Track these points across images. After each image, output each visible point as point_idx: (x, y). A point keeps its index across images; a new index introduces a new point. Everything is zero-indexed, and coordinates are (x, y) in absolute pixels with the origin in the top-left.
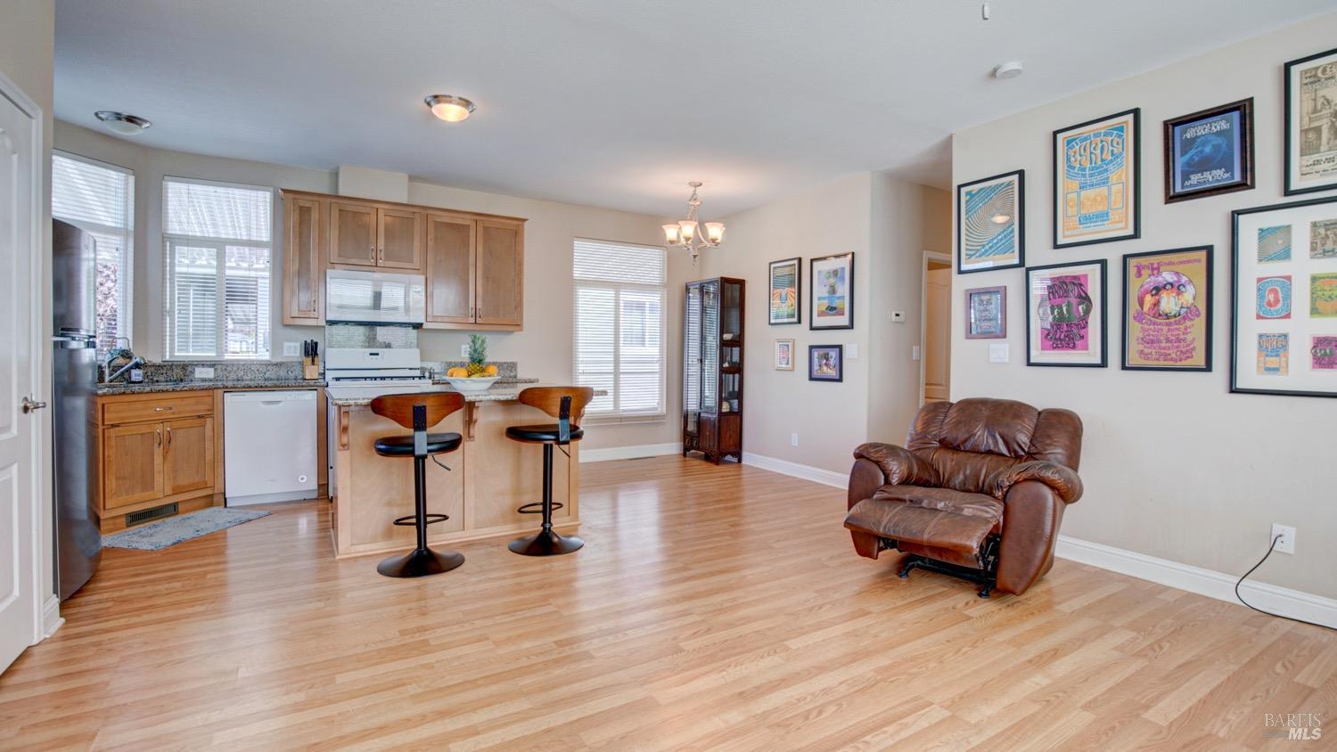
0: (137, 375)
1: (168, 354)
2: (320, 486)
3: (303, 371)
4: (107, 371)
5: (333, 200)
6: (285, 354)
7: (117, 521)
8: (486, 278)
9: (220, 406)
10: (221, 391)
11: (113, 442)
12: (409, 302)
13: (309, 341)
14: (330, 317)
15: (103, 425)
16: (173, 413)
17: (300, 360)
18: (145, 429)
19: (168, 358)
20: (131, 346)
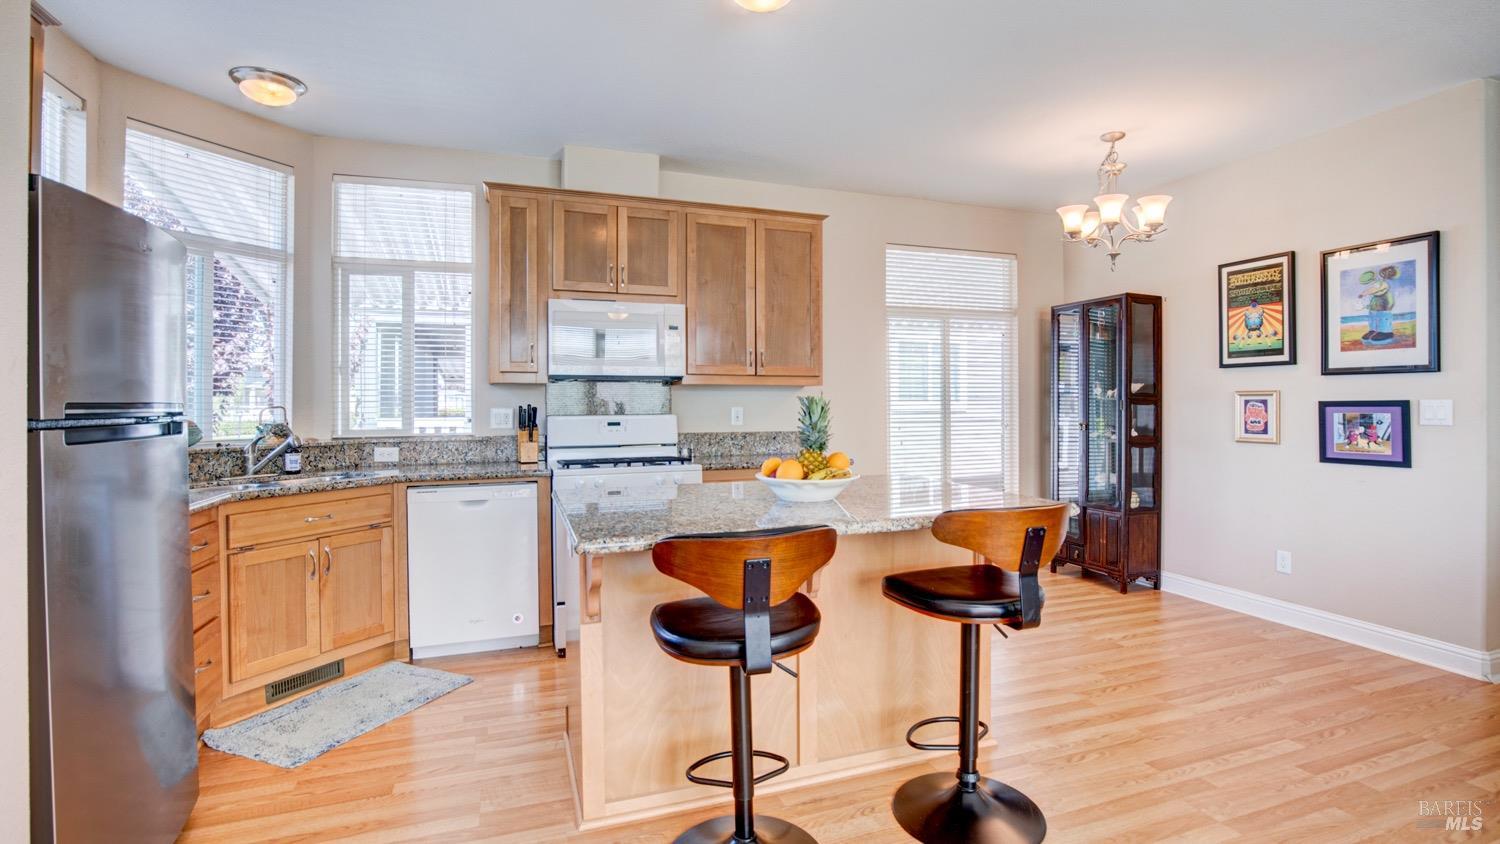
0: (293, 461)
1: (340, 428)
2: (541, 628)
3: (517, 450)
4: (250, 456)
5: (558, 197)
6: (494, 425)
7: (252, 696)
8: (770, 307)
9: (403, 509)
10: (404, 486)
11: (243, 574)
12: (663, 346)
13: (525, 407)
14: (554, 371)
15: (228, 548)
16: (334, 524)
17: (513, 433)
18: (291, 551)
19: (340, 434)
20: (290, 419)
